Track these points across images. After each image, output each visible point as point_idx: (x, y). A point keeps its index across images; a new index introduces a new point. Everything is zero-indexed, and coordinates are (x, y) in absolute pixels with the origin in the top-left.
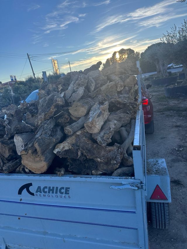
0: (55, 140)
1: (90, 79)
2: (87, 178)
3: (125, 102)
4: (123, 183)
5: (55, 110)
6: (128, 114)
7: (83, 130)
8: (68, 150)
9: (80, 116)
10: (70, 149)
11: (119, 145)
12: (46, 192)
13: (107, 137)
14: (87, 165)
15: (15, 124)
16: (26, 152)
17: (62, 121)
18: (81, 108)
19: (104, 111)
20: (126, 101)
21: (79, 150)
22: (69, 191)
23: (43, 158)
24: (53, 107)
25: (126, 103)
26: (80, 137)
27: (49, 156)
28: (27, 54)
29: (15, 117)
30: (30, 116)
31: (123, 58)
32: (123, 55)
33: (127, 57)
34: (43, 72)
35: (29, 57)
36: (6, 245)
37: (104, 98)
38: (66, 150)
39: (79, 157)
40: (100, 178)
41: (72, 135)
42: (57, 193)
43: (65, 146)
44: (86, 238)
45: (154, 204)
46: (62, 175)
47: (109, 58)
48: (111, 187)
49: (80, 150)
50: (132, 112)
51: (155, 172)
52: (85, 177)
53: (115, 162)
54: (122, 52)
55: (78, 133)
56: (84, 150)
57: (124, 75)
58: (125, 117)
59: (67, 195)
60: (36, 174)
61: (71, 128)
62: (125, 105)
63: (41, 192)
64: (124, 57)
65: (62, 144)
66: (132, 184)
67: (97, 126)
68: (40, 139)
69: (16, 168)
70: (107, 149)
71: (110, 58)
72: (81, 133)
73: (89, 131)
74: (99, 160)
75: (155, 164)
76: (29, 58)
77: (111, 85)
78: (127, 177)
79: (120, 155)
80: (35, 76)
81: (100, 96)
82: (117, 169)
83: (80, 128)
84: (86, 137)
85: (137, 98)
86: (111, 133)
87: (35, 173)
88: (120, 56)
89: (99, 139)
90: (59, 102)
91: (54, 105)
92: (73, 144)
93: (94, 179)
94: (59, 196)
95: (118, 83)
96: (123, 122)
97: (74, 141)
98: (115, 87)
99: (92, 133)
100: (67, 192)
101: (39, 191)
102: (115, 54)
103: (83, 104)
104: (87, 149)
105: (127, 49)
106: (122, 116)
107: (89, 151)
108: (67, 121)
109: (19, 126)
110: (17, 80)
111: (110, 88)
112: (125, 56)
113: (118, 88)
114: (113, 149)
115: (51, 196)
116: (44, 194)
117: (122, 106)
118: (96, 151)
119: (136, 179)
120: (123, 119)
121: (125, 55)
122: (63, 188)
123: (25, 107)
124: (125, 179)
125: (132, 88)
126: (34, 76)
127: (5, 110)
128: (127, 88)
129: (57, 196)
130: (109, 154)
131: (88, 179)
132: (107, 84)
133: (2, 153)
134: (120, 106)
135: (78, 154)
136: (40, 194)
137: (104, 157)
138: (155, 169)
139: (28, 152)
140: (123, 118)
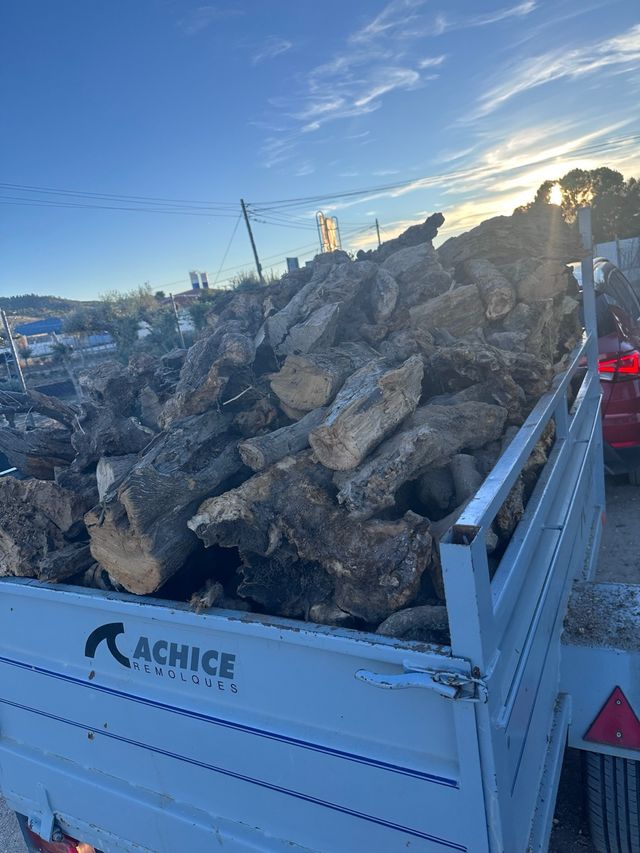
0: (193, 483)
1: (380, 276)
2: (283, 627)
3: (484, 360)
4: (407, 664)
5: (223, 381)
6: (497, 403)
7: (306, 454)
8: (234, 522)
9: (308, 406)
10: (239, 519)
11: (420, 518)
12: (162, 661)
13: (378, 485)
14: (303, 581)
15: (105, 423)
16: (98, 516)
17: (246, 421)
18: (313, 377)
19: (393, 389)
20: (488, 353)
21: (273, 526)
22: (231, 666)
23: (146, 544)
24: (214, 370)
25: (487, 363)
26: (291, 480)
27: (172, 537)
28: (242, 201)
29: (107, 403)
30: (155, 400)
31: (576, 201)
32: (578, 192)
33: (595, 198)
34: (288, 260)
35: (245, 212)
36: (55, 815)
37: (416, 345)
38: (225, 523)
39: (271, 549)
40: (329, 637)
41: (264, 470)
42: (196, 670)
43: (226, 507)
44: (291, 843)
45: (598, 759)
46: (205, 609)
47: (525, 205)
48: (358, 675)
49: (276, 525)
50: (510, 397)
51: (615, 635)
52: (278, 626)
53: (396, 582)
54: (574, 180)
55: (281, 466)
56: (292, 527)
57: (523, 262)
58: (483, 413)
59: (226, 682)
60: (131, 593)
61: (261, 445)
62: (484, 368)
63: (148, 659)
64: (579, 198)
65: (219, 499)
66: (438, 675)
67: (351, 445)
68: (138, 479)
69: (87, 570)
70: (371, 530)
71: (529, 205)
72: (295, 467)
73: (323, 461)
74: (338, 567)
75: (621, 606)
76: (246, 215)
77: (460, 298)
78: (426, 645)
79: (415, 556)
80: (263, 273)
81: (403, 336)
82: (398, 609)
83: (297, 448)
84: (312, 482)
85: (567, 345)
86: (394, 473)
87: (129, 590)
88: (567, 198)
89: (347, 491)
90: (234, 356)
91: (215, 365)
92: (257, 504)
93: (306, 636)
94: (202, 681)
95: (491, 289)
96: (471, 435)
97: (264, 493)
98: (479, 302)
99: (335, 468)
100: (226, 669)
101: (143, 655)
102: (546, 187)
103: (321, 365)
104: (304, 524)
105: (594, 169)
106: (467, 413)
107: (312, 531)
108: (266, 421)
109: (114, 430)
110: (210, 287)
111: (456, 307)
112: (583, 195)
113: (491, 308)
114: (394, 533)
115: (178, 676)
116: (159, 666)
117: (474, 372)
118: (331, 534)
119: (455, 657)
120: (470, 424)
121: (585, 192)
122: (212, 654)
123: (141, 370)
124: (414, 649)
125: (544, 308)
126: (260, 274)
127: (86, 378)
128: (525, 308)
129: (196, 680)
130: (376, 548)
131: (289, 635)
132: (447, 293)
133: (52, 513)
134: (469, 376)
135: (268, 538)
136: (148, 663)
137: (358, 560)
138: (615, 624)
139: (104, 518)
140: (472, 418)
